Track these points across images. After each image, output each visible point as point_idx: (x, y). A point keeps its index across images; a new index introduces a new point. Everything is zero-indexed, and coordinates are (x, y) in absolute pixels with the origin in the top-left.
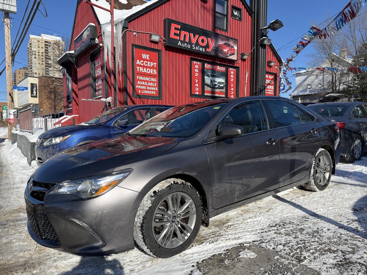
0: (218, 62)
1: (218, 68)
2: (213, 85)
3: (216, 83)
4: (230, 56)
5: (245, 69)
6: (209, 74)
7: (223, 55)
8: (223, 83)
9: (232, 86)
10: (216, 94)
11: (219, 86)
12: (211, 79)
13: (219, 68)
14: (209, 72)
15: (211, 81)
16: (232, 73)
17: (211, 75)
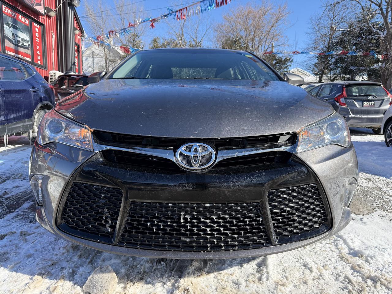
0: (21, 9)
1: (19, 18)
2: (15, 41)
3: (20, 39)
4: (36, 6)
5: (51, 31)
6: (10, 23)
7: (29, 2)
8: (27, 42)
9: (38, 48)
10: (21, 55)
11: (23, 44)
12: (13, 32)
13: (21, 18)
14: (9, 19)
15: (13, 34)
16: (37, 30)
17: (12, 25)
